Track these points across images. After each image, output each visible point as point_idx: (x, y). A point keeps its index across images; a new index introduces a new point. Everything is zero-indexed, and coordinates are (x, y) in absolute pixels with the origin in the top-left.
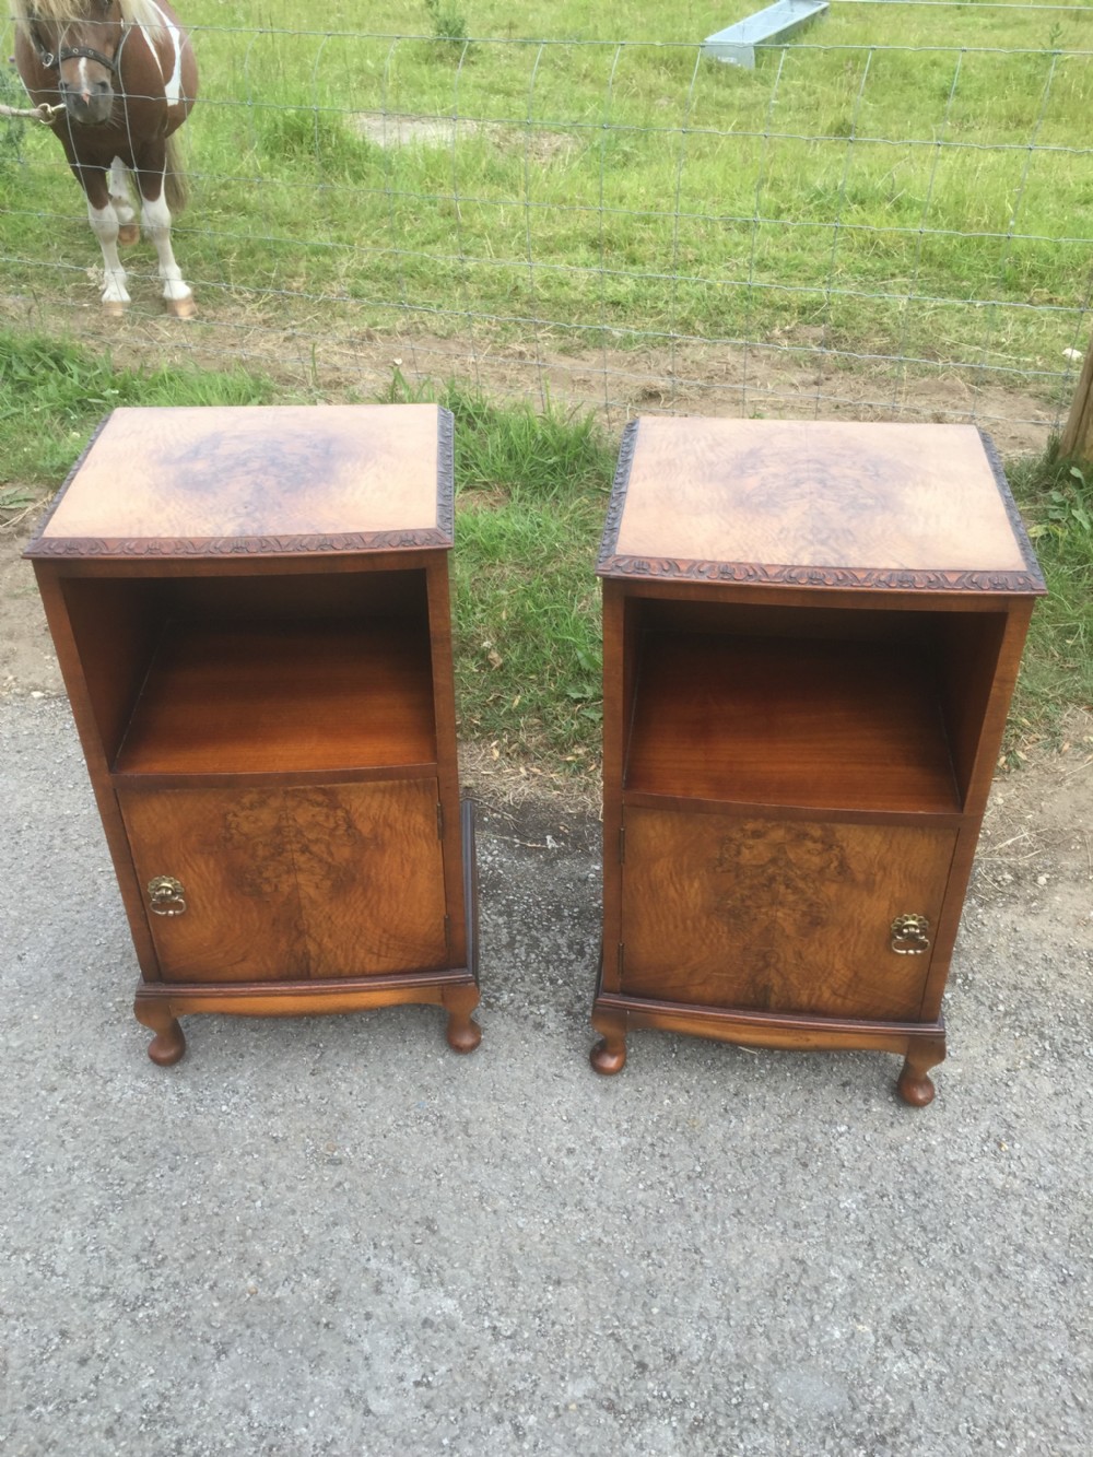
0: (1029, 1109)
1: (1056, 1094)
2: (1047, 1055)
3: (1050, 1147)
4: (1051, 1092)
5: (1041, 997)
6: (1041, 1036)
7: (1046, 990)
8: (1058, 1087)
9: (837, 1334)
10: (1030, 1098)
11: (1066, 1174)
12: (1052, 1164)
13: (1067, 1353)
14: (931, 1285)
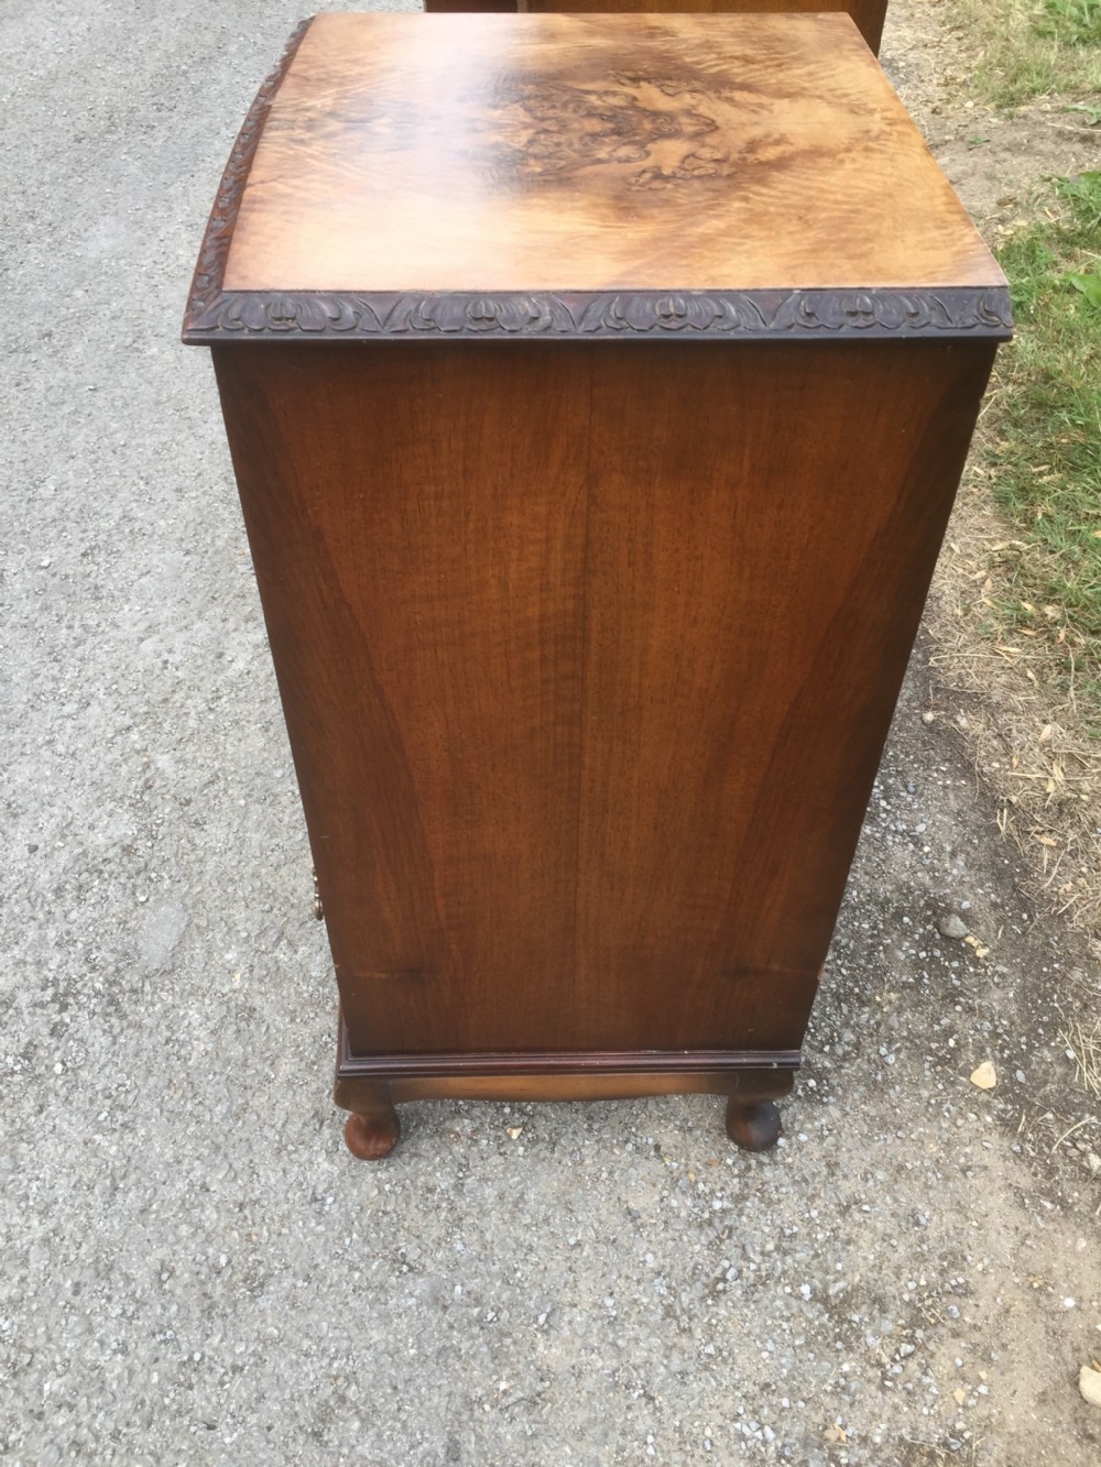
0: (592, 1170)
1: (629, 1212)
2: (701, 1202)
3: (531, 1196)
4: (632, 1205)
5: (826, 1201)
6: (739, 1198)
7: (844, 1211)
8: (644, 1216)
9: (229, 956)
10: (611, 1173)
11: (484, 1213)
12: (501, 1197)
13: (216, 1198)
14: (298, 1047)
